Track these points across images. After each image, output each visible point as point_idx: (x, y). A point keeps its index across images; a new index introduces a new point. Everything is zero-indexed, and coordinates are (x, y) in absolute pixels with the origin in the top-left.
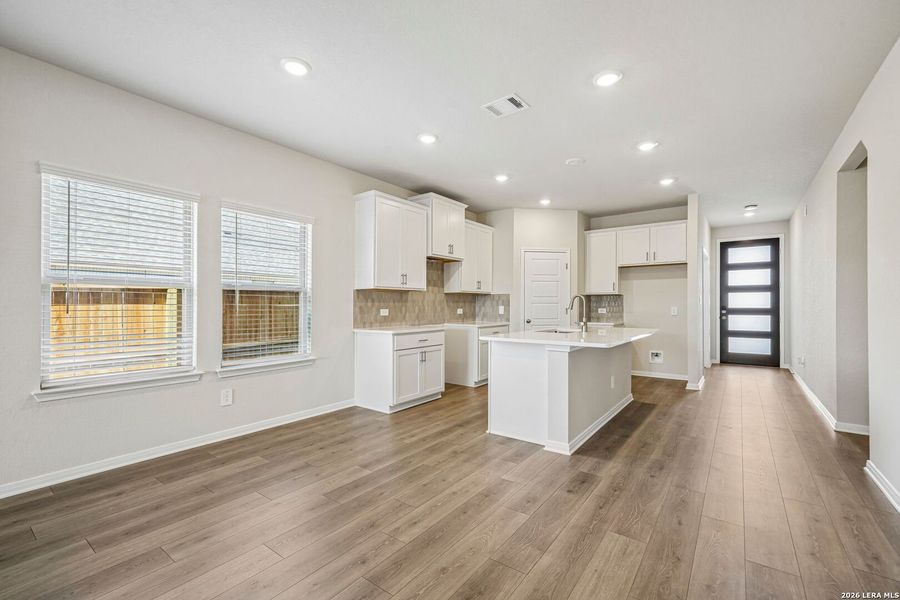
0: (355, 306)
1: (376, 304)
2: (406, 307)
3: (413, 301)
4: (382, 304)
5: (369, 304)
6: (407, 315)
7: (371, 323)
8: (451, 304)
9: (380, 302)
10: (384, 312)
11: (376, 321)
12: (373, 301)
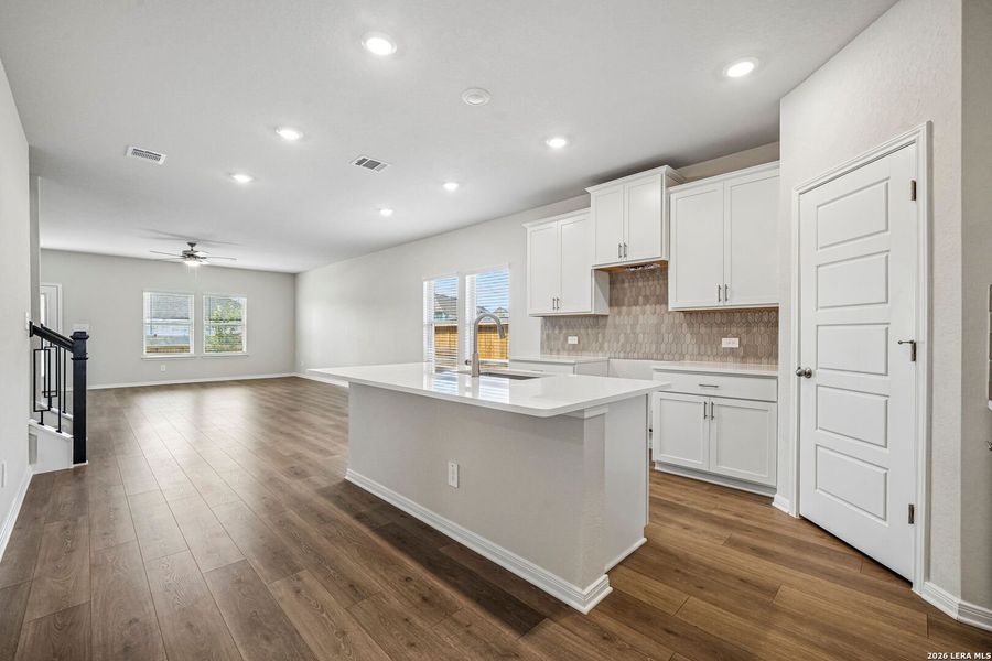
0: (542, 333)
1: (564, 331)
2: (604, 334)
3: (615, 327)
4: (570, 331)
5: (557, 331)
6: (606, 345)
7: (558, 350)
8: (703, 330)
9: (568, 329)
10: (573, 340)
11: (564, 349)
12: (560, 328)
